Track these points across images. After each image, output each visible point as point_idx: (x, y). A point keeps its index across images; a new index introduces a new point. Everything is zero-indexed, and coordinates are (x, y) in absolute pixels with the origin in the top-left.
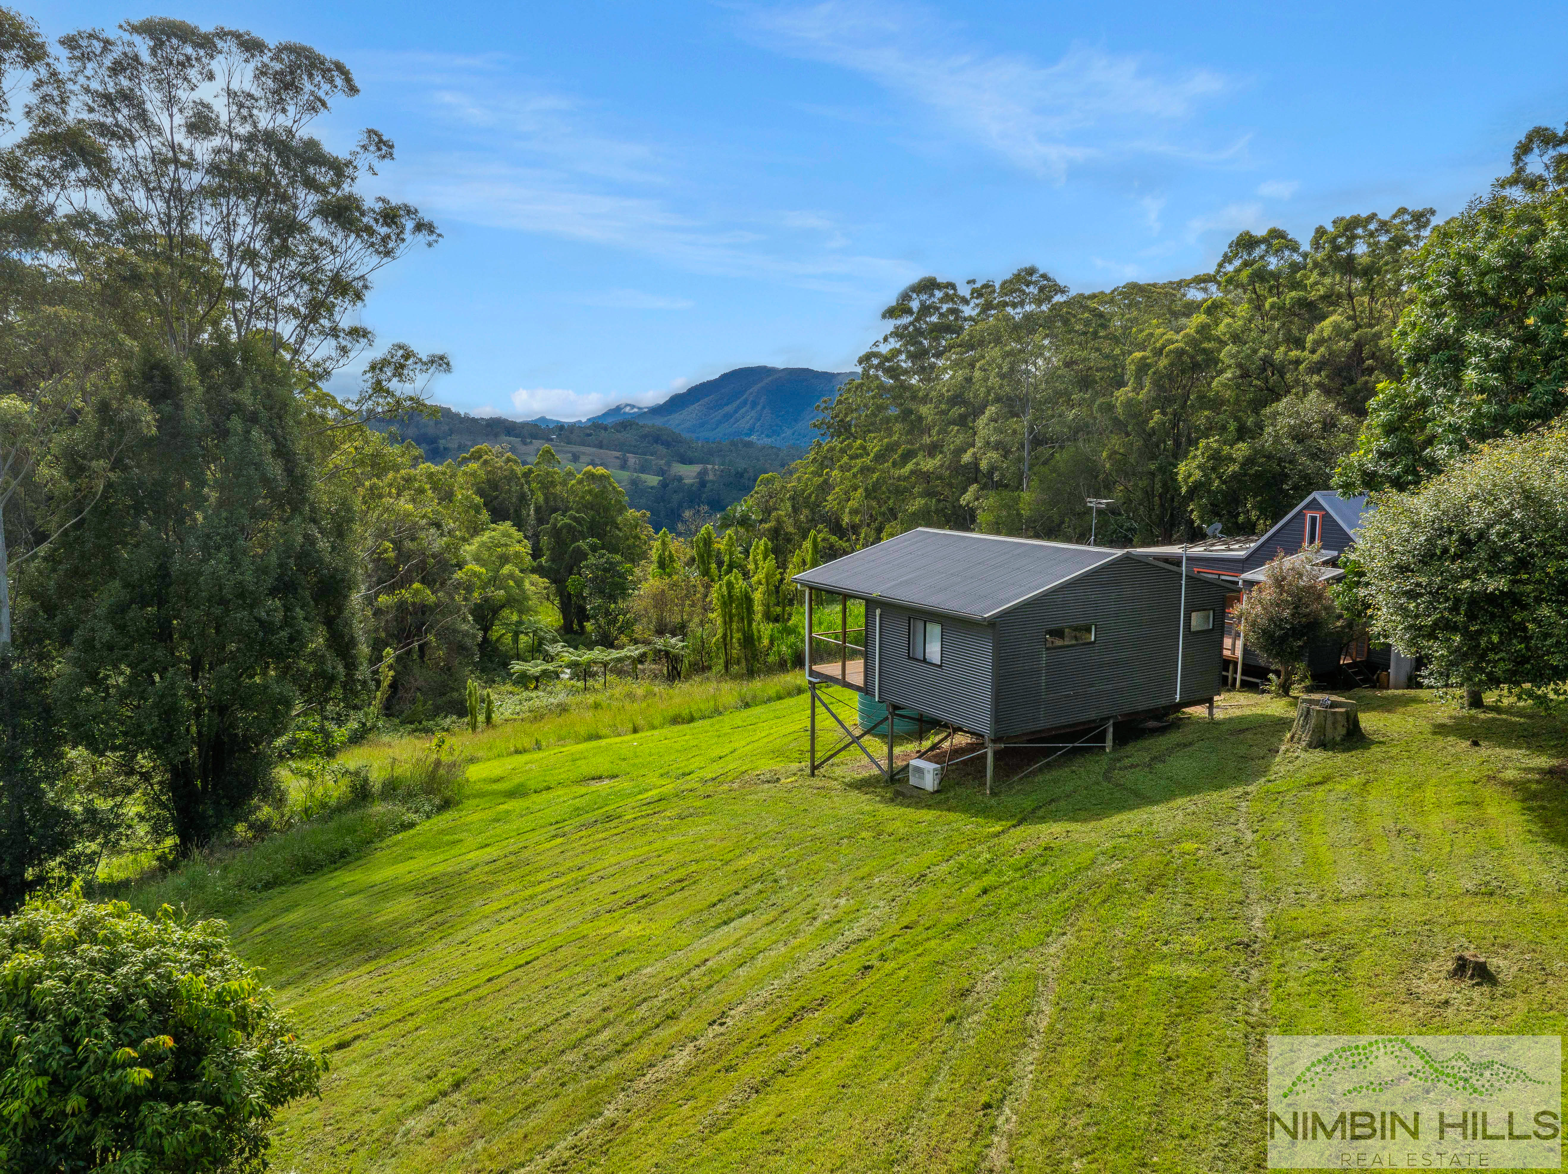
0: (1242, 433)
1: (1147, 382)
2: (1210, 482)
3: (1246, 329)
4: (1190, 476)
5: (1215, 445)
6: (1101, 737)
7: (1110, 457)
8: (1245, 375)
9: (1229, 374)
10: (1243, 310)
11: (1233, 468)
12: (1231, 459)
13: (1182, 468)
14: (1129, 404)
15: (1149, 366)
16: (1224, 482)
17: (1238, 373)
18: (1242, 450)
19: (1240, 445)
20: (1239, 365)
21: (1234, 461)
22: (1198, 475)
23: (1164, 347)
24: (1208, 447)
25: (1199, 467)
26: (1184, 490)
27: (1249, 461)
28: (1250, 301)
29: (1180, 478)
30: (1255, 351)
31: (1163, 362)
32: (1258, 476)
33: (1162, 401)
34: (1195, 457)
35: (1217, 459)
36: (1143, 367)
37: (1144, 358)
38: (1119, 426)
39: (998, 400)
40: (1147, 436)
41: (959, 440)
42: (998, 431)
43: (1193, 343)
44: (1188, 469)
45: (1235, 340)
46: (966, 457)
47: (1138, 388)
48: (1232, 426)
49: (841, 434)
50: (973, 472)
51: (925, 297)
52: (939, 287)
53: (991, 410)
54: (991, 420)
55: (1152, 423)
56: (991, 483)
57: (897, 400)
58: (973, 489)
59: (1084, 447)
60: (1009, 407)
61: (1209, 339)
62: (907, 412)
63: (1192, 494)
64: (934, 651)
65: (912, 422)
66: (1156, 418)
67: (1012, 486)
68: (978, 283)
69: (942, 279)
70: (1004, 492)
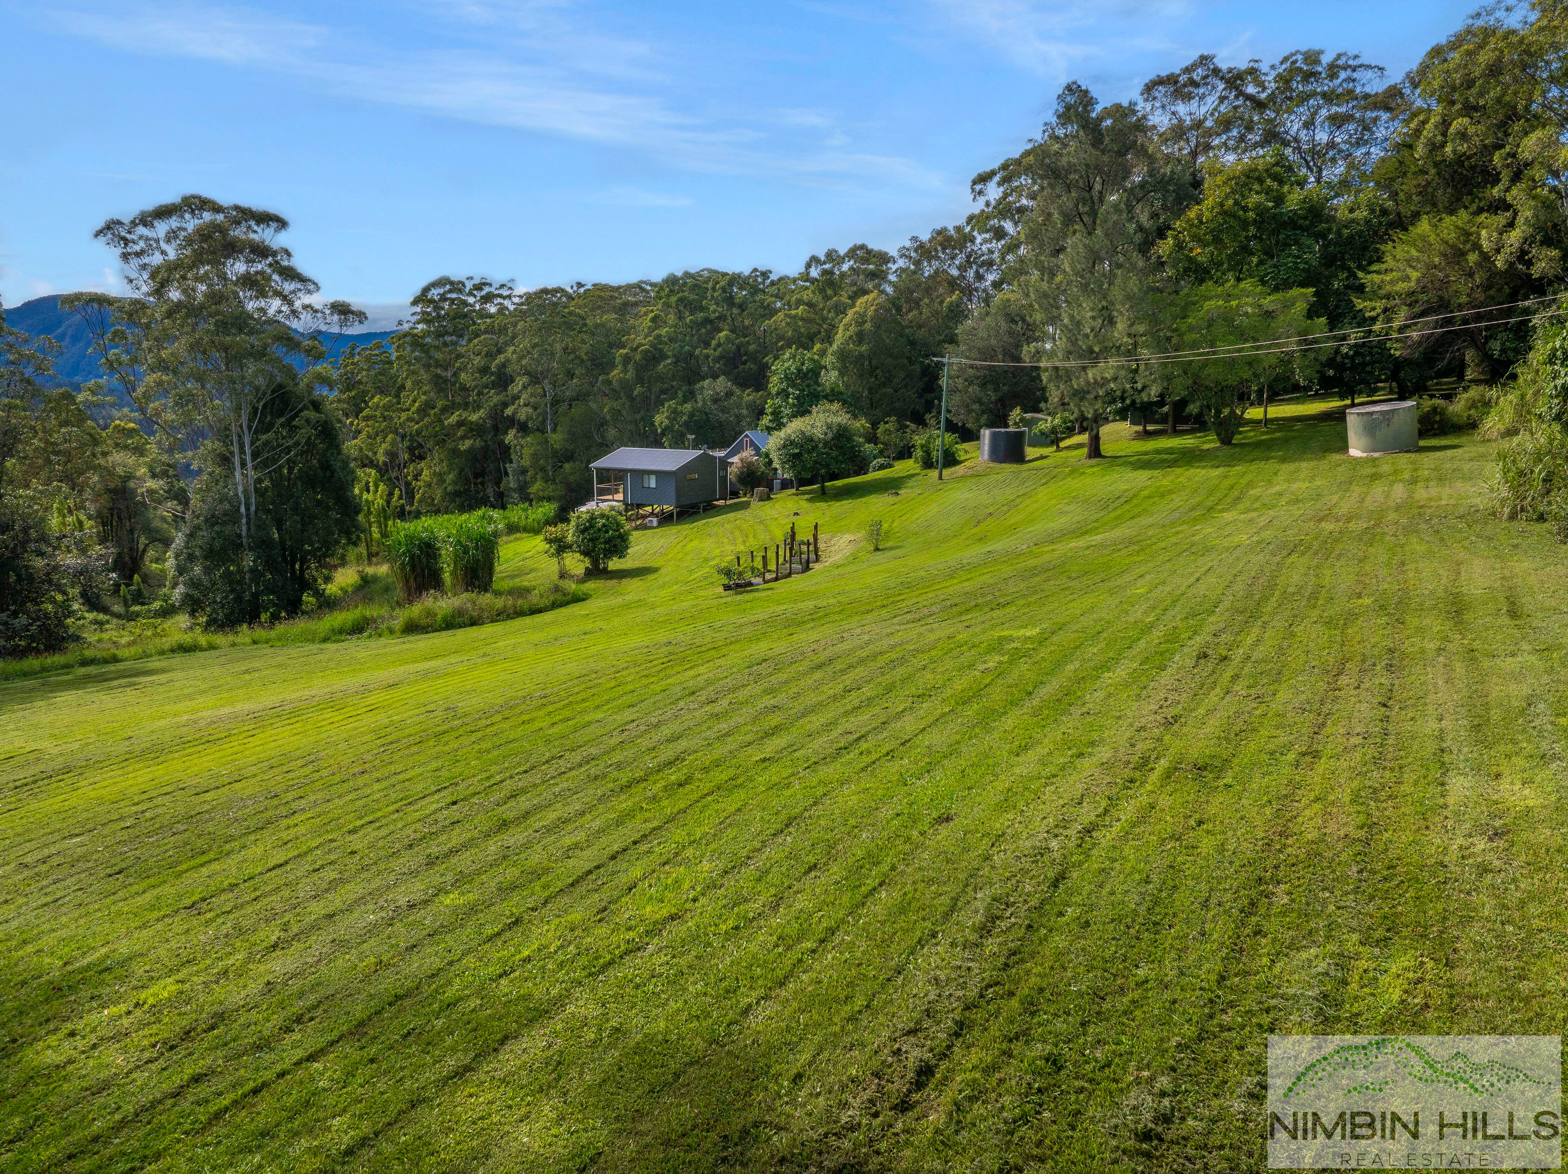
0: (685, 399)
1: (630, 367)
2: (672, 426)
3: (676, 333)
4: (662, 423)
5: (673, 406)
6: (699, 509)
7: (608, 412)
8: (678, 361)
9: (669, 361)
10: (672, 319)
11: (685, 418)
12: (682, 413)
13: (657, 419)
14: (621, 381)
15: (630, 358)
16: (680, 426)
17: (674, 360)
18: (688, 407)
19: (686, 405)
20: (675, 356)
21: (684, 414)
22: (666, 422)
23: (637, 347)
24: (669, 407)
25: (666, 418)
26: (659, 429)
27: (692, 415)
28: (676, 314)
29: (656, 424)
30: (682, 347)
31: (638, 357)
32: (697, 422)
33: (639, 378)
34: (663, 412)
35: (675, 414)
36: (627, 359)
37: (627, 353)
38: (615, 395)
39: (527, 373)
40: (632, 399)
41: (495, 399)
42: (532, 395)
43: (653, 345)
44: (660, 419)
45: (671, 340)
46: (509, 411)
47: (625, 371)
48: (680, 394)
49: (349, 389)
50: (511, 422)
51: (442, 291)
52: (452, 283)
53: (521, 381)
54: (525, 387)
55: (636, 393)
56: (523, 428)
57: (427, 366)
58: (512, 433)
59: (593, 405)
60: (535, 379)
61: (661, 343)
62: (438, 376)
63: (663, 434)
64: (653, 484)
65: (440, 383)
66: (638, 390)
67: (542, 430)
68: (477, 281)
69: (455, 278)
70: (538, 434)
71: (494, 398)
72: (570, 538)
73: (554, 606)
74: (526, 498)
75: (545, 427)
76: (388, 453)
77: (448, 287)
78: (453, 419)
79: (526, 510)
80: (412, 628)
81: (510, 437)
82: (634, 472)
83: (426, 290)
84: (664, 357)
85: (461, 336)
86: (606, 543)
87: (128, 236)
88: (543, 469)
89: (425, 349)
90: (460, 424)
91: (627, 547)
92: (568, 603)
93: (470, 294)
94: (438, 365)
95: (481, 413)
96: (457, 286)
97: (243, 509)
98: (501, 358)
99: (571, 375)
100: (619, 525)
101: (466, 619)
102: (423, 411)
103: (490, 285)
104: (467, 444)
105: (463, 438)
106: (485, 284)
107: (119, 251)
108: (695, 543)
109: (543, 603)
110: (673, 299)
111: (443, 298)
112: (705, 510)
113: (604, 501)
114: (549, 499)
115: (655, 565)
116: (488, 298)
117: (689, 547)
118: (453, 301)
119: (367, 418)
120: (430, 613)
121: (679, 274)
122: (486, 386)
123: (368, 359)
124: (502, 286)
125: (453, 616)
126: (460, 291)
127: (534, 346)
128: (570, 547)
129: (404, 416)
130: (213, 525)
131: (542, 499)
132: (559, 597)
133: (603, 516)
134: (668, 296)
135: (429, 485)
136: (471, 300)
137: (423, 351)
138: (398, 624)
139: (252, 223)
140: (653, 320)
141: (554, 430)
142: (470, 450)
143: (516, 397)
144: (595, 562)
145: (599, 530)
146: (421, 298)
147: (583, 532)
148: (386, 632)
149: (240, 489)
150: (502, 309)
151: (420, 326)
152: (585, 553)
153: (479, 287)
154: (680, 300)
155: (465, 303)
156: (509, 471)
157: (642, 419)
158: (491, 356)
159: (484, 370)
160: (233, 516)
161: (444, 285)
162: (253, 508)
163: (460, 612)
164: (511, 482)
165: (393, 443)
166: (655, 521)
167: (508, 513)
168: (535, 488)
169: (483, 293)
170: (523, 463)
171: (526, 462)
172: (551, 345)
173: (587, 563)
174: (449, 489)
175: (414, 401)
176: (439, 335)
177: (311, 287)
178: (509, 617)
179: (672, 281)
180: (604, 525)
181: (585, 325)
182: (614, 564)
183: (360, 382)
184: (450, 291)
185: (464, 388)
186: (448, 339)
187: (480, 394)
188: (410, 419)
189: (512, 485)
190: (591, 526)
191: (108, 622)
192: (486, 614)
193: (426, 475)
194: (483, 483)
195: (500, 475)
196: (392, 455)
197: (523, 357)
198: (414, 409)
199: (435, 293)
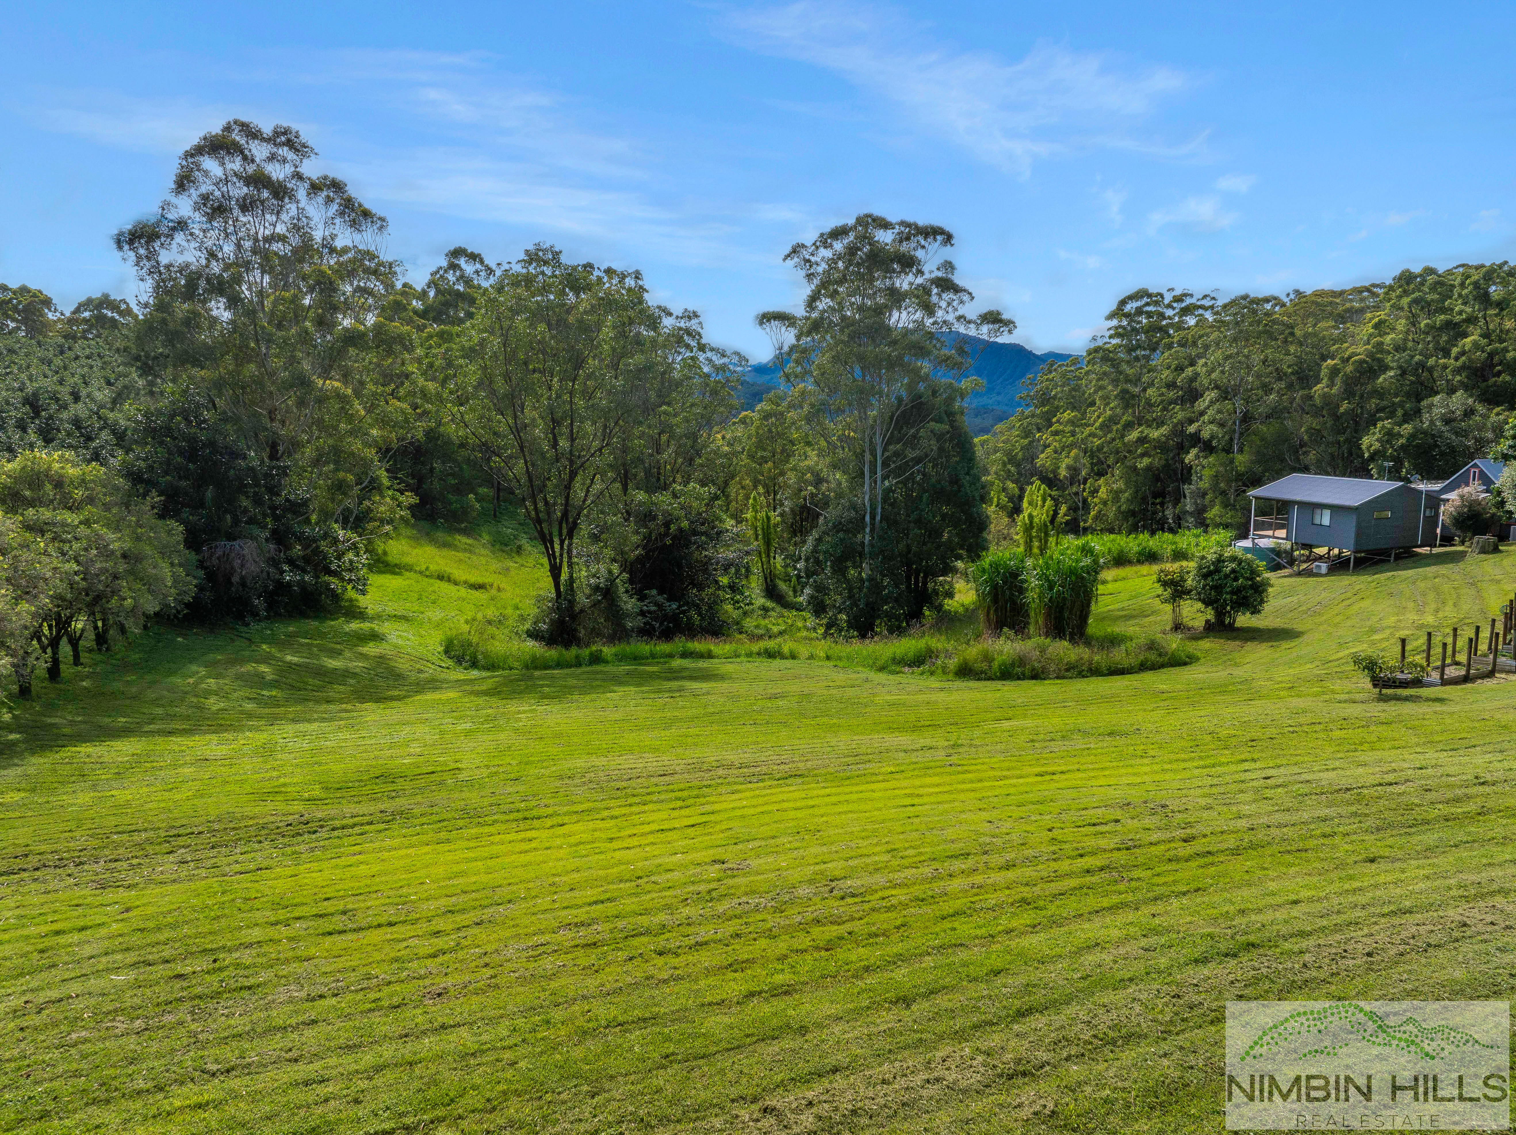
0: (1406, 418)
1: (1338, 381)
2: (1385, 450)
3: (1405, 340)
4: (1371, 446)
5: (1389, 426)
6: (1390, 556)
7: (1307, 431)
8: (1404, 373)
9: (1392, 373)
10: (1401, 325)
11: (1402, 441)
12: (1400, 435)
13: (1366, 441)
14: (1324, 396)
15: (1339, 369)
16: (1395, 450)
17: (1399, 372)
18: (1407, 429)
19: (1406, 426)
20: (1400, 367)
21: (1402, 436)
22: (1377, 445)
23: (1350, 357)
24: (1383, 427)
25: (1377, 440)
26: (1366, 455)
27: (1413, 436)
28: (1408, 318)
29: (1364, 447)
30: (1412, 357)
31: (1349, 369)
32: (1418, 446)
33: (1349, 393)
34: (1374, 433)
35: (1390, 435)
36: (1334, 372)
37: (1335, 364)
38: (1317, 412)
39: (1217, 387)
40: (1337, 418)
41: (1180, 416)
42: (1219, 411)
43: (1371, 355)
44: (1370, 442)
45: (1397, 349)
46: (1192, 429)
47: (1331, 385)
48: (1400, 412)
49: (1043, 405)
50: (1195, 439)
51: (1139, 304)
52: (1150, 296)
53: (1210, 395)
54: (1212, 403)
55: (1342, 410)
56: (1208, 448)
57: (1115, 382)
58: (1194, 451)
59: (1288, 423)
60: (1225, 394)
61: (1382, 351)
62: (1125, 391)
63: (1372, 458)
64: (1326, 520)
65: (1127, 400)
66: (1345, 406)
67: (1228, 450)
68: (1178, 292)
69: (1152, 290)
70: (1224, 454)
71: (1179, 414)
72: (1190, 582)
73: (1144, 667)
74: (1203, 525)
75: (1231, 446)
76: (1069, 468)
77: (1146, 300)
78: (1134, 435)
79: (1197, 536)
80: (965, 672)
81: (1190, 457)
82: (1303, 505)
83: (1123, 303)
84: (1386, 368)
85: (1154, 350)
86: (1232, 593)
87: (813, 259)
88: (1223, 493)
89: (1115, 364)
90: (1142, 440)
91: (1262, 602)
92: (1162, 666)
93: (1169, 306)
94: (1128, 380)
95: (1164, 430)
96: (1155, 298)
97: (868, 518)
98: (1189, 371)
99: (1267, 389)
100: (1254, 573)
101: (1027, 670)
102: (1106, 427)
103: (1191, 296)
104: (1146, 461)
105: (1143, 455)
106: (1186, 295)
107: (803, 273)
108: (1367, 603)
109: (1125, 664)
110: (1405, 301)
111: (1139, 311)
112: (1398, 557)
113: (1262, 537)
114: (1226, 526)
115: (1298, 627)
116: (1186, 311)
117: (1356, 607)
118: (1149, 315)
119: (1056, 433)
120: (987, 658)
121: (1417, 269)
122: (1174, 402)
123: (1063, 375)
124: (1205, 297)
125: (1013, 665)
126: (1157, 303)
127: (1227, 358)
128: (1188, 592)
129: (1087, 431)
130: (838, 532)
131: (1217, 526)
132: (1152, 656)
133: (1233, 559)
134: (1400, 297)
135: (1105, 503)
136: (1169, 312)
137: (1113, 366)
138: (953, 663)
139: (920, 238)
140: (1376, 326)
141: (1241, 450)
142: (1148, 468)
143: (1202, 413)
144: (1220, 614)
145: (1227, 576)
146: (1118, 312)
147: (1205, 576)
148: (940, 671)
149: (867, 498)
150: (1201, 321)
151: (1115, 341)
152: (1207, 603)
153: (1178, 299)
154: (1416, 301)
155: (1162, 316)
156: (1187, 492)
157: (1347, 440)
158: (1180, 369)
159: (1171, 385)
160: (858, 524)
161: (1142, 297)
162: (878, 518)
163: (1021, 661)
164: (1189, 505)
165: (1076, 459)
166: (1324, 567)
167: (1177, 538)
168: (1214, 512)
169: (1183, 305)
170: (1201, 484)
171: (1204, 484)
172: (1247, 357)
173: (1210, 614)
174: (1124, 508)
175: (1099, 417)
176: (1130, 350)
177: (966, 298)
178: (1081, 675)
179: (1406, 279)
180: (1233, 571)
181: (1292, 334)
182: (1243, 620)
183: (1055, 397)
184: (1147, 304)
185: (1149, 404)
186: (1140, 353)
187: (1165, 409)
188: (1092, 435)
189: (1188, 508)
190: (1217, 570)
191: (773, 609)
192: (1052, 667)
193: (1103, 493)
194: (1162, 504)
195: (1178, 497)
196: (1074, 470)
197: (1213, 370)
198: (1097, 424)
199: (1130, 307)
